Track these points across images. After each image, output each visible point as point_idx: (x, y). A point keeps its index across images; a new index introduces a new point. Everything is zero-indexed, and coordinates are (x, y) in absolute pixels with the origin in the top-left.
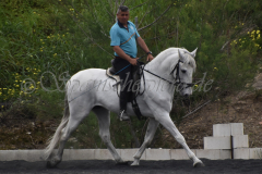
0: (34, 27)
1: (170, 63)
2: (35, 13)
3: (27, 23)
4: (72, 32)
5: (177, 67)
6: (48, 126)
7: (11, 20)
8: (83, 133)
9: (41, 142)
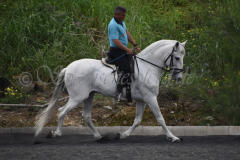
0: (176, 23)
2: (177, 11)
3: (171, 19)
4: (209, 26)
6: (188, 106)
7: (158, 17)
8: (218, 112)
9: (182, 120)
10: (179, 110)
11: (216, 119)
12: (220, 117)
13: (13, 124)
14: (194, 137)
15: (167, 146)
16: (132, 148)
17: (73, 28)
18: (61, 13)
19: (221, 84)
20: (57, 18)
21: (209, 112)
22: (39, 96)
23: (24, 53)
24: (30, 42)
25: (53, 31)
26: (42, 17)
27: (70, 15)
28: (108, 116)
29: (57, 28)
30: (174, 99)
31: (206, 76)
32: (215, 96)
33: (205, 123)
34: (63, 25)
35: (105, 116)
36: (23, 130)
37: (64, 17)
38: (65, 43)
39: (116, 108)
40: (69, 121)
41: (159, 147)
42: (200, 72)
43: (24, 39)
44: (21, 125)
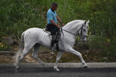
0: (88, 8)
1: (77, 27)
3: (85, 7)
4: (105, 10)
5: (82, 28)
6: (94, 52)
7: (78, 5)
8: (110, 55)
9: (91, 59)
10: (89, 54)
11: (109, 59)
12: (111, 58)
13: (2, 62)
14: (97, 68)
15: (83, 73)
16: (65, 74)
17: (33, 12)
18: (27, 4)
19: (111, 41)
20: (25, 6)
21: (106, 55)
22: (16, 47)
23: (8, 25)
24: (11, 19)
25: (23, 13)
26: (17, 6)
27: (32, 5)
28: (52, 57)
29: (25, 12)
30: (87, 49)
31: (104, 36)
32: (108, 47)
33: (103, 61)
34: (28, 10)
35: (51, 58)
36: (8, 65)
37: (28, 6)
38: (29, 19)
39: (56, 53)
40: (32, 60)
41: (79, 74)
42: (101, 34)
43: (8, 17)
44: (7, 62)
